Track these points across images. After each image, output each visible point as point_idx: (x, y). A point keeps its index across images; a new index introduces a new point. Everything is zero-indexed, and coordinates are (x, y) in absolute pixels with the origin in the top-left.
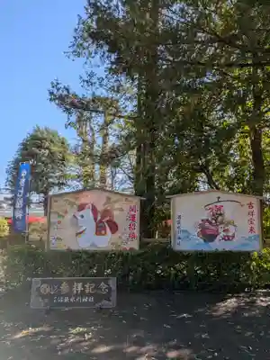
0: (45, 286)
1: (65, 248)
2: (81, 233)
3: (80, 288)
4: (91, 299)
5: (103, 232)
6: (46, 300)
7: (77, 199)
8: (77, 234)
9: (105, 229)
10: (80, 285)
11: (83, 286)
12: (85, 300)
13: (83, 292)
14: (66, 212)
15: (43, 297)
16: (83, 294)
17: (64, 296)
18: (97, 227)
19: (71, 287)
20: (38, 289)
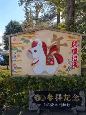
0: (37, 95)
1: (24, 75)
2: (35, 63)
3: (60, 98)
4: (68, 105)
5: (52, 63)
6: (39, 105)
7: (30, 37)
8: (32, 65)
9: (53, 61)
10: (60, 95)
11: (62, 96)
12: (64, 105)
13: (62, 100)
14: (23, 48)
15: (37, 103)
16: (63, 101)
17: (51, 102)
18: (47, 59)
19: (54, 97)
20: (33, 98)
